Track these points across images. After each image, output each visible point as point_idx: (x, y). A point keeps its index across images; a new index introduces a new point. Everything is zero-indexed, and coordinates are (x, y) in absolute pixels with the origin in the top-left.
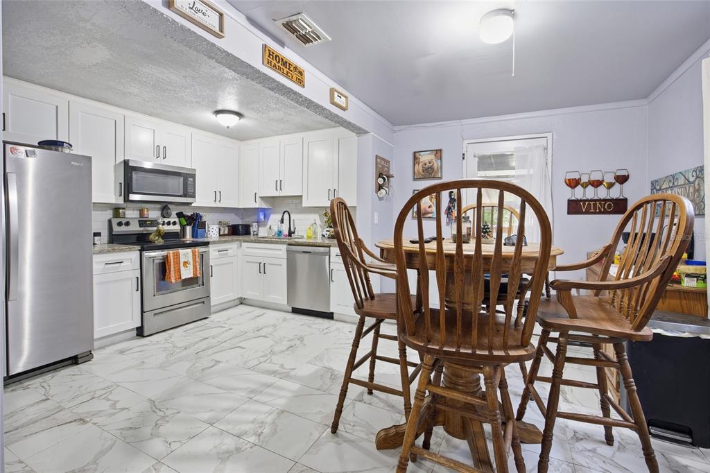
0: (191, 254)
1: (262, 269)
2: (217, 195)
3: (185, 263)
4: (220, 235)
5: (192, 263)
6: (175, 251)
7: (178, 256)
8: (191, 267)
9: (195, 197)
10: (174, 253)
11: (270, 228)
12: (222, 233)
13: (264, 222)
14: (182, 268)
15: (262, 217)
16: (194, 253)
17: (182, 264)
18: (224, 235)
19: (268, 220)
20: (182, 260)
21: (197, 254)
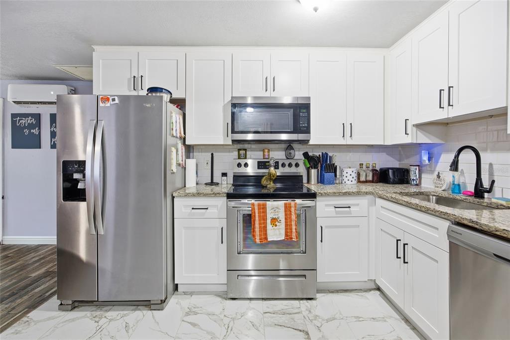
0: (283, 209)
1: (402, 252)
2: (347, 129)
3: (274, 221)
4: (359, 181)
5: (283, 220)
6: (261, 202)
7: (263, 209)
8: (282, 226)
9: (310, 133)
10: (259, 205)
11: (439, 176)
12: (363, 178)
13: (430, 166)
14: (269, 226)
15: (425, 158)
16: (287, 208)
17: (269, 221)
18: (366, 182)
19: (437, 162)
20: (270, 216)
21: (293, 209)
